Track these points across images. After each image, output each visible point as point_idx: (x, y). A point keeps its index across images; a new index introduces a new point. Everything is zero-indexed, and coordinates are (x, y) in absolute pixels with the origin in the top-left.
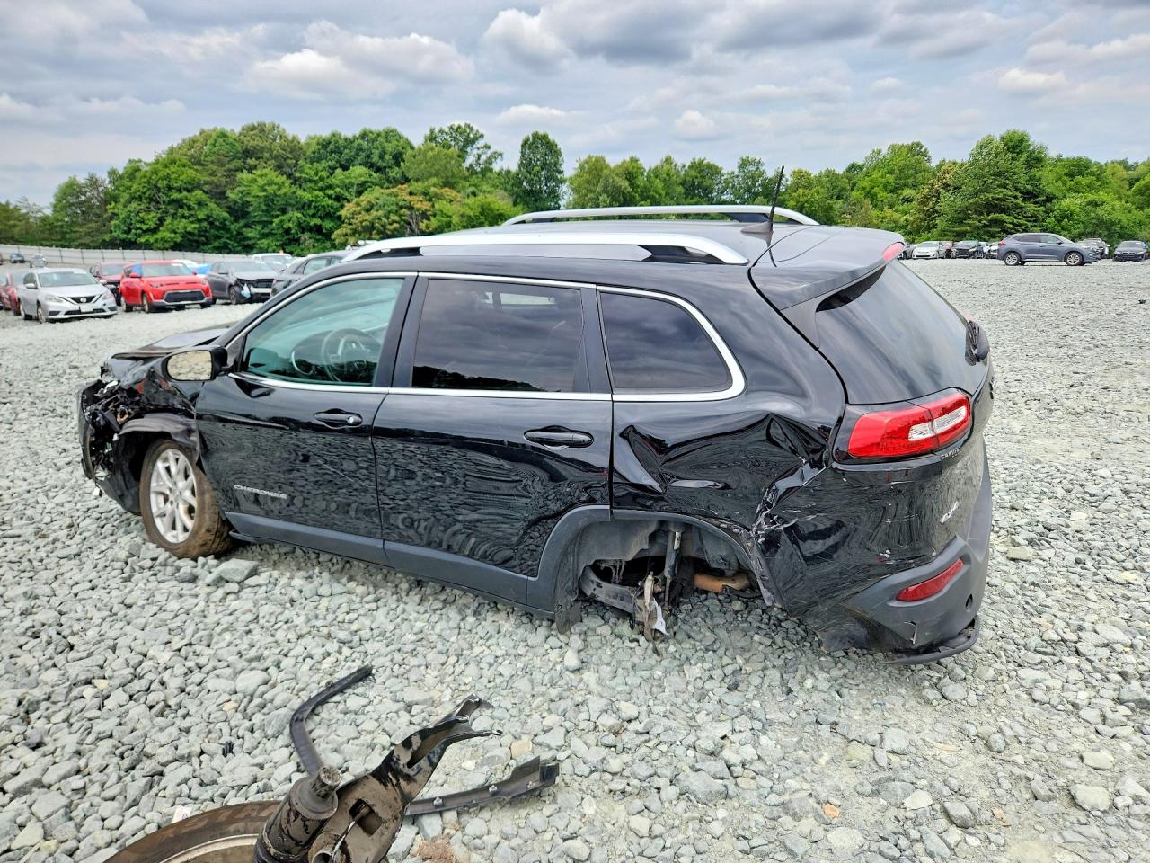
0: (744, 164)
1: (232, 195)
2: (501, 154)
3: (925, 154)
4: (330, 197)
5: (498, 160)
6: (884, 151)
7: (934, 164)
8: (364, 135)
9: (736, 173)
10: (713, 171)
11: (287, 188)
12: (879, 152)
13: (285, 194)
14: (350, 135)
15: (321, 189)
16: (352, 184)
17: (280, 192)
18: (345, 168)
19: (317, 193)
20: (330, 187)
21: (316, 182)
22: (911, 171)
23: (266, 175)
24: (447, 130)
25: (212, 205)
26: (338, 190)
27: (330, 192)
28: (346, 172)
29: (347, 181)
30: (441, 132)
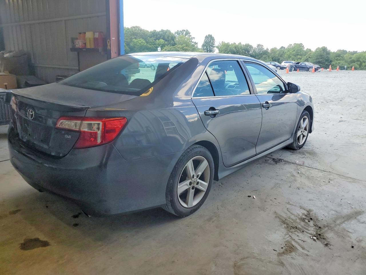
0: (259, 45)
1: (131, 45)
2: (194, 38)
3: (303, 46)
4: (155, 47)
5: (193, 39)
6: (293, 45)
7: (305, 49)
8: (162, 31)
9: (256, 48)
10: (251, 47)
11: (145, 44)
12: (291, 45)
13: (145, 46)
14: (158, 31)
15: (153, 45)
16: (160, 44)
17: (144, 45)
18: (159, 40)
19: (152, 45)
20: (155, 44)
21: (152, 43)
22: (299, 51)
23: (141, 40)
24: (181, 31)
25: (127, 47)
26: (157, 45)
27: (155, 46)
28: (159, 41)
29: (159, 43)
30: (180, 31)
